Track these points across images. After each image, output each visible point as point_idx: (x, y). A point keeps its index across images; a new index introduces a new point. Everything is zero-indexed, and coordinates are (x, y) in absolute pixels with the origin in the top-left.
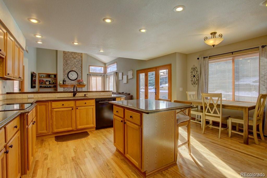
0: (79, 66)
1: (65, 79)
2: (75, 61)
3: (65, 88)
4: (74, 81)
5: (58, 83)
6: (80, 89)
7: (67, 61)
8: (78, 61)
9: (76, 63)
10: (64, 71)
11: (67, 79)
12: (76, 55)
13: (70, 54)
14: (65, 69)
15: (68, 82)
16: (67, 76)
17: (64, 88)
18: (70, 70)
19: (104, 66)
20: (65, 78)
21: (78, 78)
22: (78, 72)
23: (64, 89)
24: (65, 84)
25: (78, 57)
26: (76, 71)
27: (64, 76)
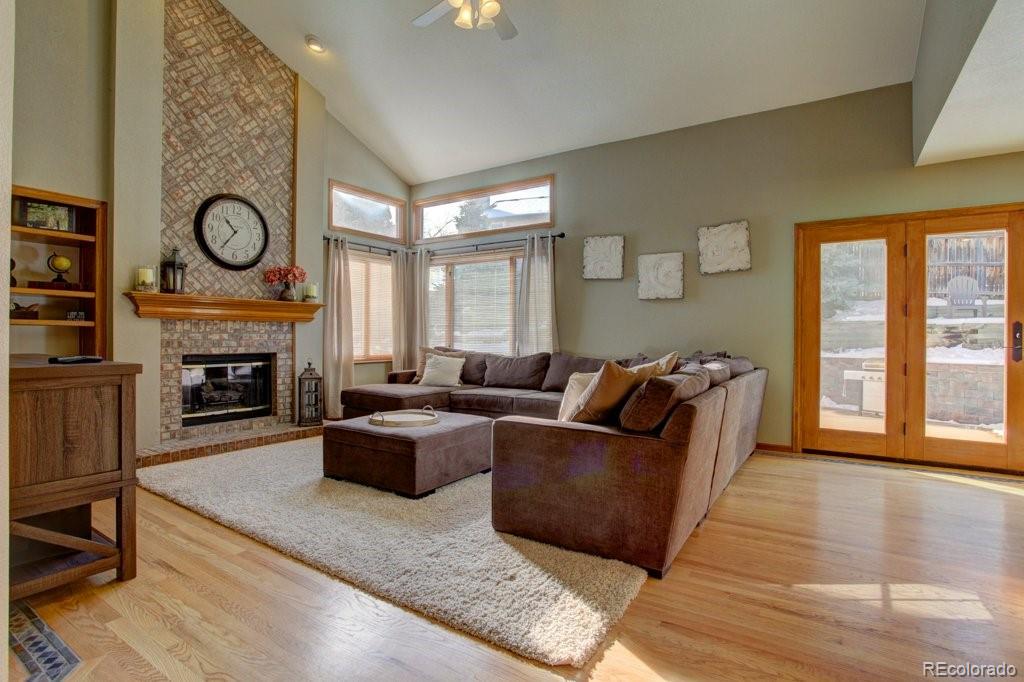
0: (278, 169)
1: (175, 251)
2: (247, 128)
3: (179, 326)
4: (244, 273)
5: (120, 281)
6: (282, 337)
7: (189, 116)
8: (269, 132)
9: (254, 141)
10: (170, 191)
11: (191, 255)
12: (257, 90)
13: (215, 66)
14: (172, 171)
15: (200, 278)
16: (190, 227)
17: (167, 320)
18: (216, 192)
19: (401, 195)
20: (177, 242)
21: (267, 256)
22: (266, 215)
23: (167, 336)
24: (182, 292)
25: (267, 106)
26: (253, 200)
27: (170, 225)
